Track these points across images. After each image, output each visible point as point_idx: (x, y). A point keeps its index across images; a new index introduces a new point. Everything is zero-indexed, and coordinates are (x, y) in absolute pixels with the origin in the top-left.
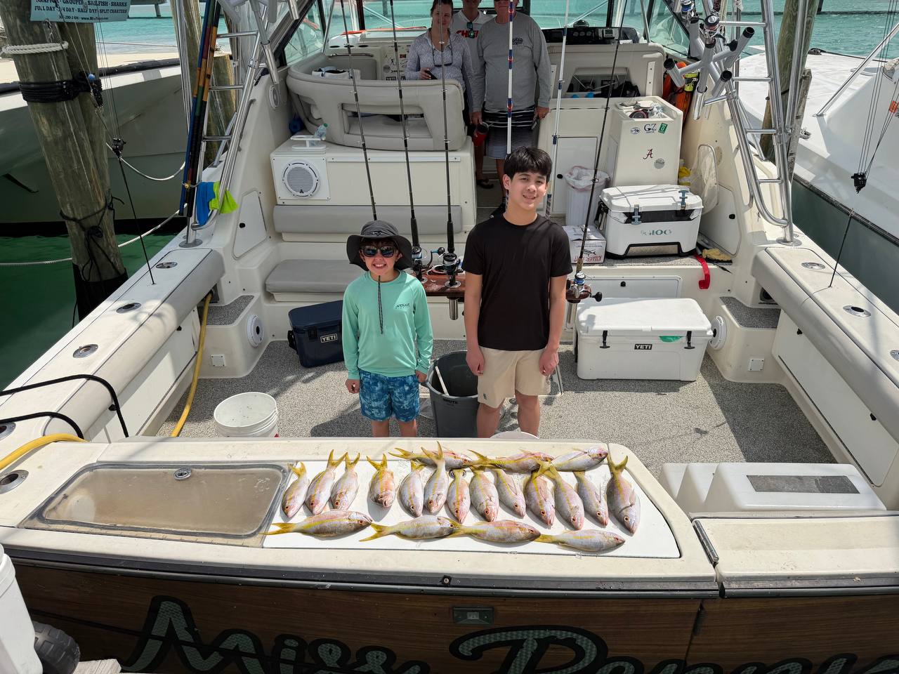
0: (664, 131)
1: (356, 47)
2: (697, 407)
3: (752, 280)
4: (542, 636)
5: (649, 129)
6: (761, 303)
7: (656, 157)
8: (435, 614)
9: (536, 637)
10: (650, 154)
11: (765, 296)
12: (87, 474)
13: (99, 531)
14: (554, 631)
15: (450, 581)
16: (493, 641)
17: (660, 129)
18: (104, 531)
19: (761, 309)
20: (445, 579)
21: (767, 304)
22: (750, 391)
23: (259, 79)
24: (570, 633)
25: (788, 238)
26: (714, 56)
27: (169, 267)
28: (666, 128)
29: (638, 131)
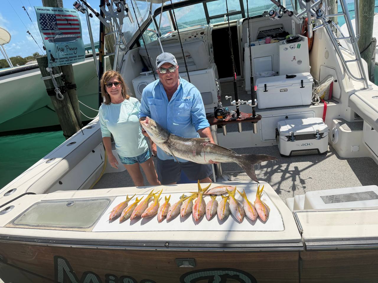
0: (299, 47)
1: (171, 37)
2: (325, 170)
3: (349, 109)
4: (222, 274)
5: (292, 47)
6: (355, 119)
7: (297, 60)
8: (169, 263)
9: (219, 274)
10: (294, 58)
11: (357, 116)
12: (36, 206)
13: (32, 227)
14: (227, 271)
15: (169, 244)
16: (199, 276)
17: (297, 47)
18: (33, 227)
19: (356, 122)
20: (167, 244)
21: (358, 119)
22: (353, 161)
23: (127, 52)
24: (235, 272)
25: (366, 87)
26: (311, 6)
27: (91, 128)
28: (300, 46)
29: (287, 49)
